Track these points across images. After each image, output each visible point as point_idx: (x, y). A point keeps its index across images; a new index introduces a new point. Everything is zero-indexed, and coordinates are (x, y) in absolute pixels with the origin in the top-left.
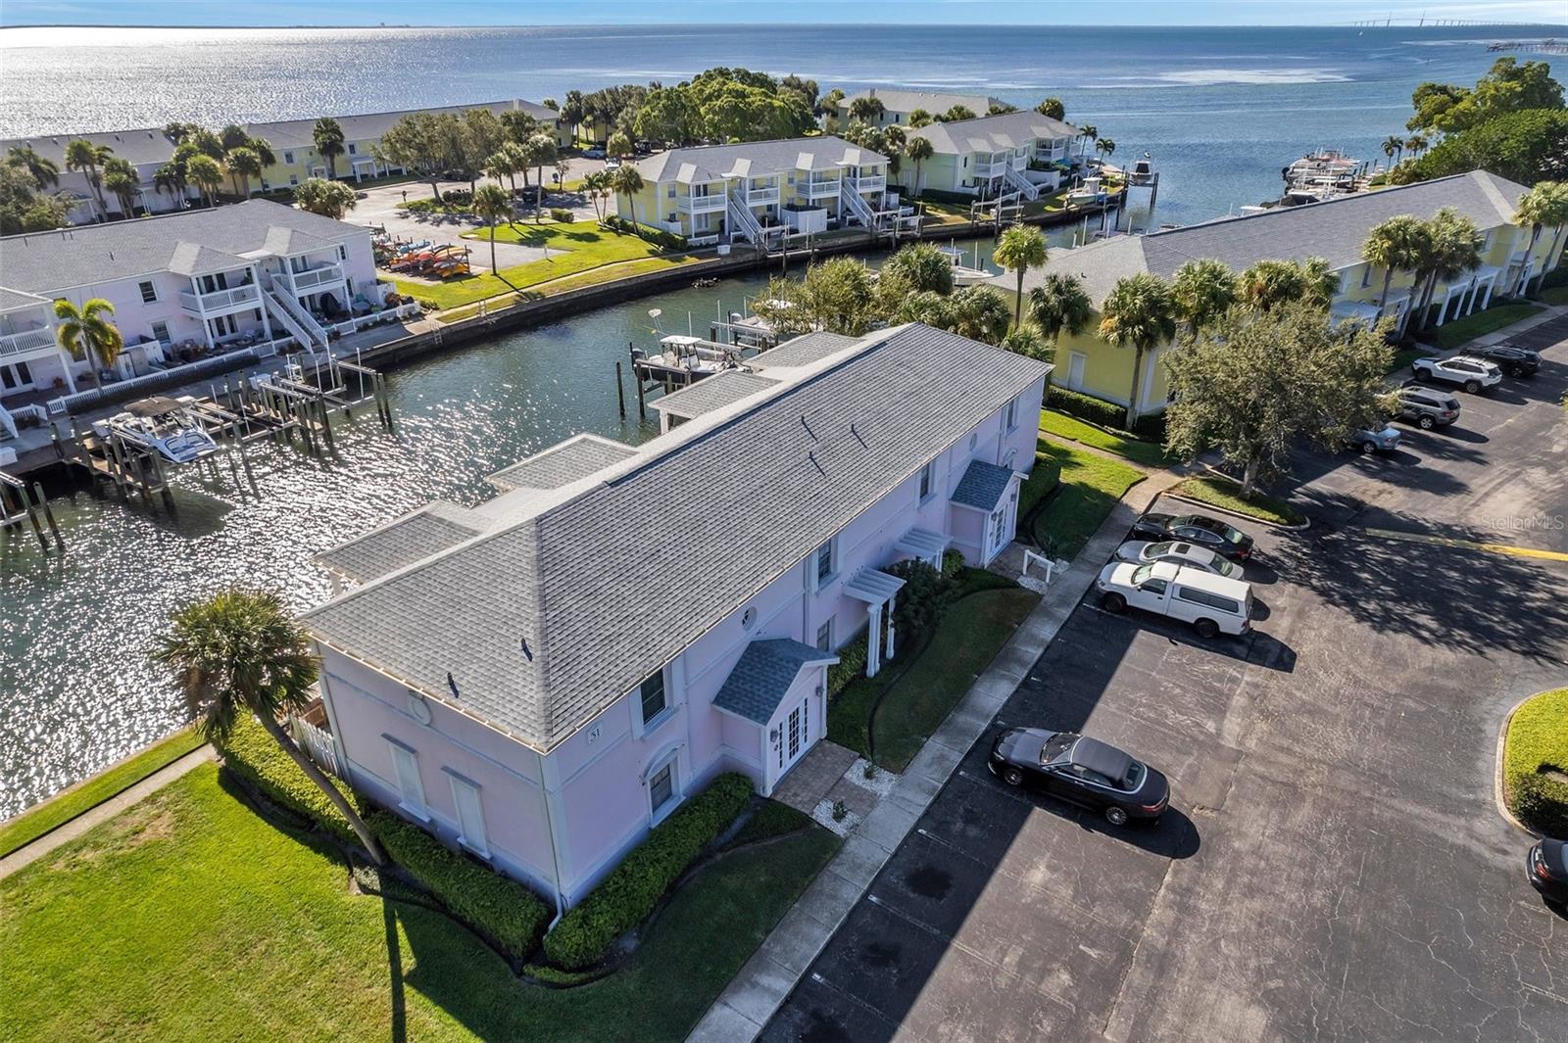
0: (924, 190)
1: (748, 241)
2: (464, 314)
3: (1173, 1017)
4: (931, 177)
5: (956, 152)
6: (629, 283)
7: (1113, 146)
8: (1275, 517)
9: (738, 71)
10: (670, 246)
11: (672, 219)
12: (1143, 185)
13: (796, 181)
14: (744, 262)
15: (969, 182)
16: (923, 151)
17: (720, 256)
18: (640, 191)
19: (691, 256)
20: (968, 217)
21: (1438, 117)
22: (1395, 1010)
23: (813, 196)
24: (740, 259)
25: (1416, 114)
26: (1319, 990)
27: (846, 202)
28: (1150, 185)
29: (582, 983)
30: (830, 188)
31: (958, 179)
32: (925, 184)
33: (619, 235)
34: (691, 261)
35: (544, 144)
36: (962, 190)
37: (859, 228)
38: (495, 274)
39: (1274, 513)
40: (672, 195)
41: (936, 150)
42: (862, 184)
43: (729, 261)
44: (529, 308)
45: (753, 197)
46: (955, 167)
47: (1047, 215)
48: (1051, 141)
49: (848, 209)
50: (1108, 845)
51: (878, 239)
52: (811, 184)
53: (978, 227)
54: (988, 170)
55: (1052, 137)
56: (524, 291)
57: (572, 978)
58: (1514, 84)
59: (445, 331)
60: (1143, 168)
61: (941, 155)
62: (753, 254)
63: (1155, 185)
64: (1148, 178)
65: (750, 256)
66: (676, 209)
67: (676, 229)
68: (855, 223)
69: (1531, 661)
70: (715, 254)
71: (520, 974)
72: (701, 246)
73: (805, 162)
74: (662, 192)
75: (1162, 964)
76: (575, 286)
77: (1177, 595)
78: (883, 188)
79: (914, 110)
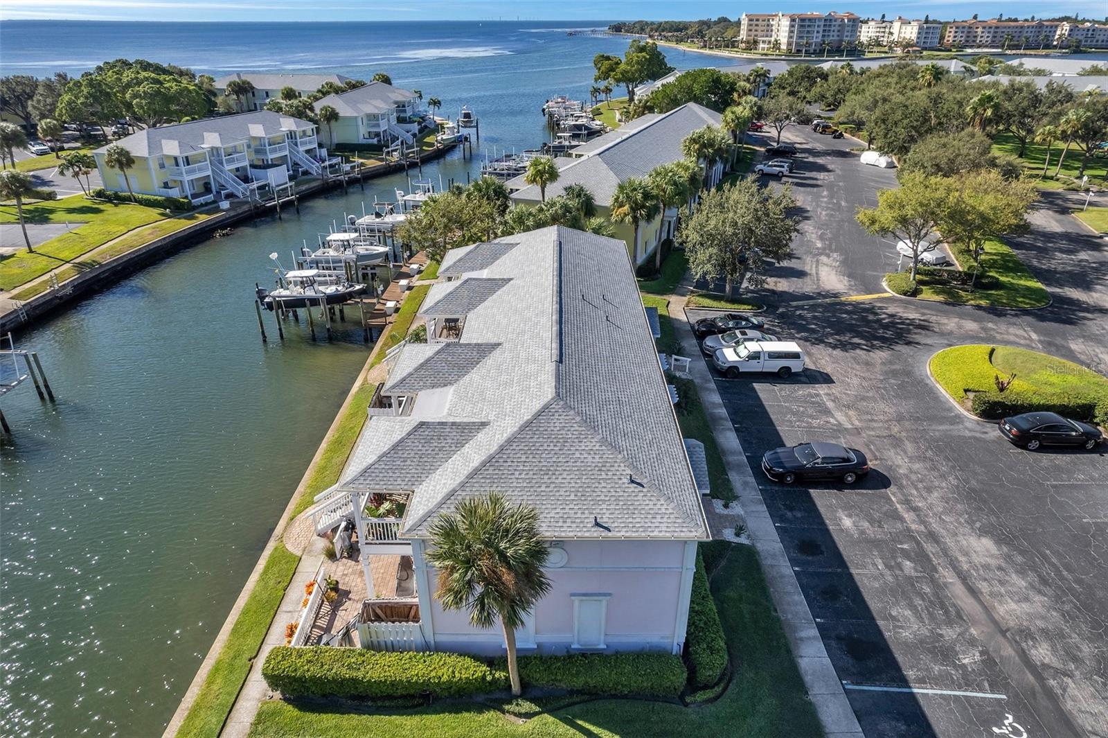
0: (337, 144)
1: (238, 197)
2: (34, 291)
3: (962, 559)
4: (341, 135)
5: (355, 115)
6: (164, 243)
7: (439, 103)
8: (750, 307)
9: (137, 62)
10: (177, 208)
11: (166, 185)
12: (470, 127)
13: (252, 146)
14: (242, 213)
15: (367, 136)
16: (332, 116)
17: (223, 211)
18: (132, 165)
19: (200, 213)
20: (382, 160)
21: (612, 74)
22: (1023, 514)
23: (271, 156)
24: (240, 211)
25: (596, 73)
26: (993, 519)
27: (294, 158)
28: (474, 127)
29: (725, 689)
30: (281, 149)
31: (360, 134)
32: (336, 140)
33: (116, 205)
34: (203, 218)
35: (12, 130)
36: (365, 142)
37: (309, 177)
38: (31, 251)
39: (749, 305)
40: (162, 166)
41: (341, 115)
42: (302, 144)
43: (232, 213)
44: (91, 275)
45: (228, 161)
46: (357, 126)
47: (427, 153)
48: (404, 102)
49: (297, 164)
50: (856, 494)
51: (328, 183)
52: (268, 148)
53: (390, 166)
54: (378, 125)
55: (404, 99)
56: (77, 261)
57: (718, 689)
58: (644, 54)
59: (26, 308)
60: (467, 116)
61: (345, 118)
62: (248, 206)
63: (477, 127)
64: (471, 122)
65: (246, 208)
66: (168, 178)
67: (175, 193)
68: (306, 173)
69: (911, 347)
70: (217, 210)
71: (686, 705)
72: (202, 205)
73: (257, 130)
74: (154, 165)
75: (933, 537)
76: (121, 251)
77: (767, 358)
78: (316, 145)
79: (282, 88)
